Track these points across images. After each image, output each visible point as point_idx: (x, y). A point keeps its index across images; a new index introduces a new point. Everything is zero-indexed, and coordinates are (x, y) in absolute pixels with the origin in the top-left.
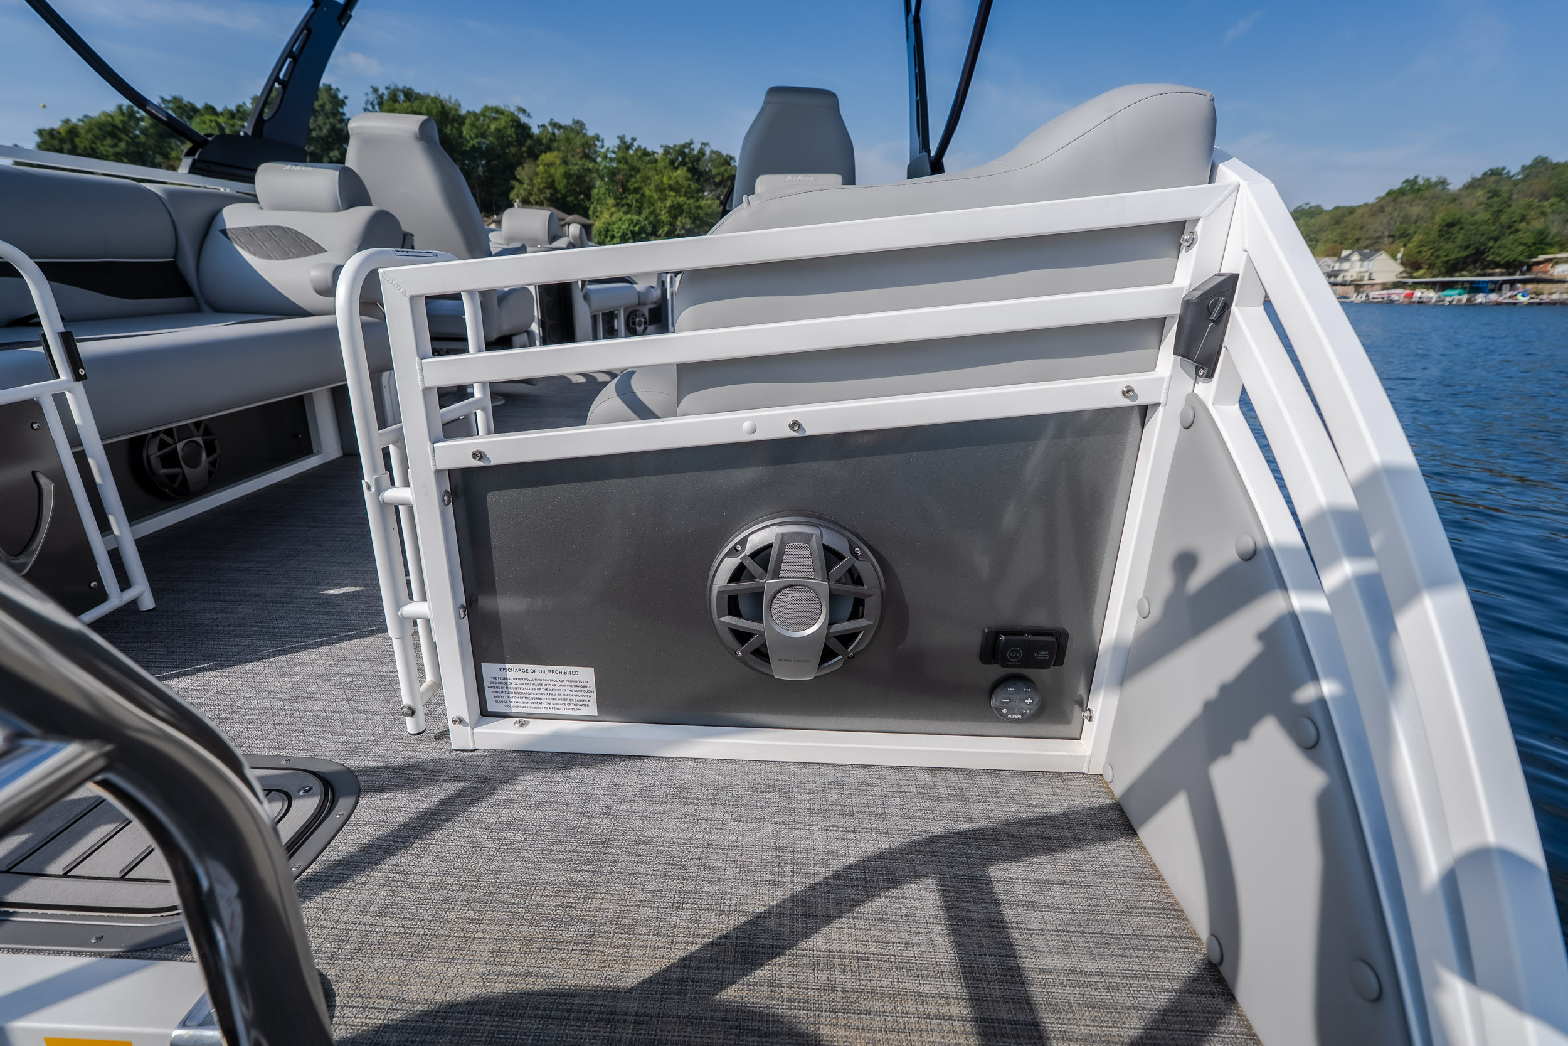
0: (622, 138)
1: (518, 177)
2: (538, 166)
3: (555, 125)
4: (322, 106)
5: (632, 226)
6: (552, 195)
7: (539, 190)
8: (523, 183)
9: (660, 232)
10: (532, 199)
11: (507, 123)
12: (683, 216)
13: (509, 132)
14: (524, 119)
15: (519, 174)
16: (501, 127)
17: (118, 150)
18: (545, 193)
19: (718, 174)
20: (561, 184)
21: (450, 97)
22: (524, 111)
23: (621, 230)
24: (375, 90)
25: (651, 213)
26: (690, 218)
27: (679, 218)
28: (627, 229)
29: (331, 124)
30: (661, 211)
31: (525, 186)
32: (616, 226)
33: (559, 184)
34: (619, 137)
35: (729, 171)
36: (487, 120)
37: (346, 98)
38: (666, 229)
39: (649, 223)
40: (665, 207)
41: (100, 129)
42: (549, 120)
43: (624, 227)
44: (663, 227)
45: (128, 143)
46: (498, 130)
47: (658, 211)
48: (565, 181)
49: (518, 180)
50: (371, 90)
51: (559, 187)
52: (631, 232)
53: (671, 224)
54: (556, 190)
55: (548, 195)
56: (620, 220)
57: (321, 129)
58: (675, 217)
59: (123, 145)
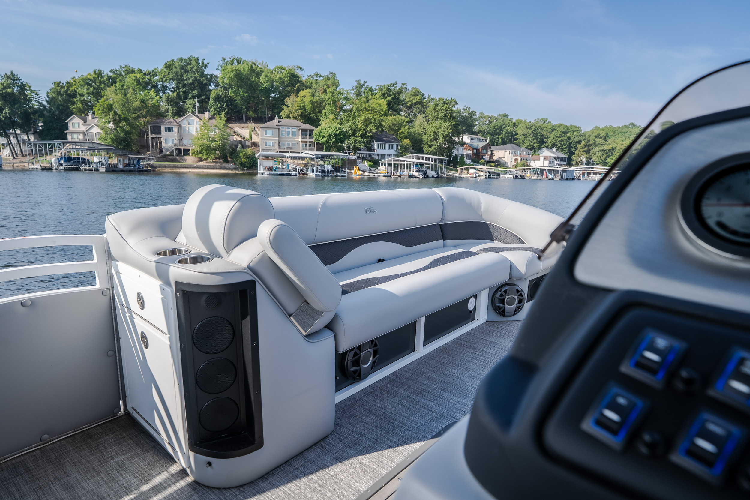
0: (358, 82)
1: (286, 103)
2: (298, 97)
3: (317, 75)
4: (192, 68)
5: (336, 130)
6: (302, 113)
7: (295, 110)
8: (288, 107)
9: (357, 134)
10: (291, 115)
11: (286, 74)
12: (371, 125)
13: (286, 79)
14: (299, 73)
15: (287, 102)
16: (282, 77)
17: (89, 91)
18: (298, 112)
19: (409, 101)
20: (309, 107)
21: (263, 62)
22: (301, 68)
23: (328, 133)
24: (224, 59)
25: (354, 123)
26: (375, 126)
27: (369, 126)
28: (332, 132)
29: (195, 77)
30: (359, 122)
31: (289, 108)
32: (326, 130)
33: (307, 107)
34: (357, 81)
35: (415, 99)
36: (276, 73)
37: (208, 64)
38: (361, 132)
39: (351, 129)
40: (361, 120)
41: (83, 81)
42: (314, 73)
43: (330, 131)
44: (359, 131)
45: (94, 88)
46: (280, 78)
47: (357, 122)
48: (311, 105)
49: (286, 105)
50: (222, 59)
51: (307, 109)
52: (334, 133)
53: (364, 130)
54: (305, 110)
55: (300, 113)
56: (329, 127)
57: (189, 79)
58: (367, 126)
59: (92, 89)
